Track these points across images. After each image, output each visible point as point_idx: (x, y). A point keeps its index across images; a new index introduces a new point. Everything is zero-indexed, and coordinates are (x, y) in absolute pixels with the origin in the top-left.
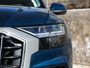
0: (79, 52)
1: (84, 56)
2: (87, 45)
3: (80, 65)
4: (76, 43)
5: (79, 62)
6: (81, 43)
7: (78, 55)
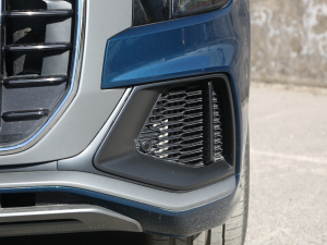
0: (279, 41)
1: (294, 55)
2: (309, 16)
3: (279, 86)
4: (270, 11)
5: (277, 76)
6: (287, 8)
7: (273, 51)
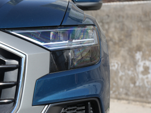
0: (124, 78)
1: (132, 85)
2: (139, 66)
3: (125, 101)
4: (119, 63)
5: (123, 96)
6: (128, 62)
7: (121, 83)
